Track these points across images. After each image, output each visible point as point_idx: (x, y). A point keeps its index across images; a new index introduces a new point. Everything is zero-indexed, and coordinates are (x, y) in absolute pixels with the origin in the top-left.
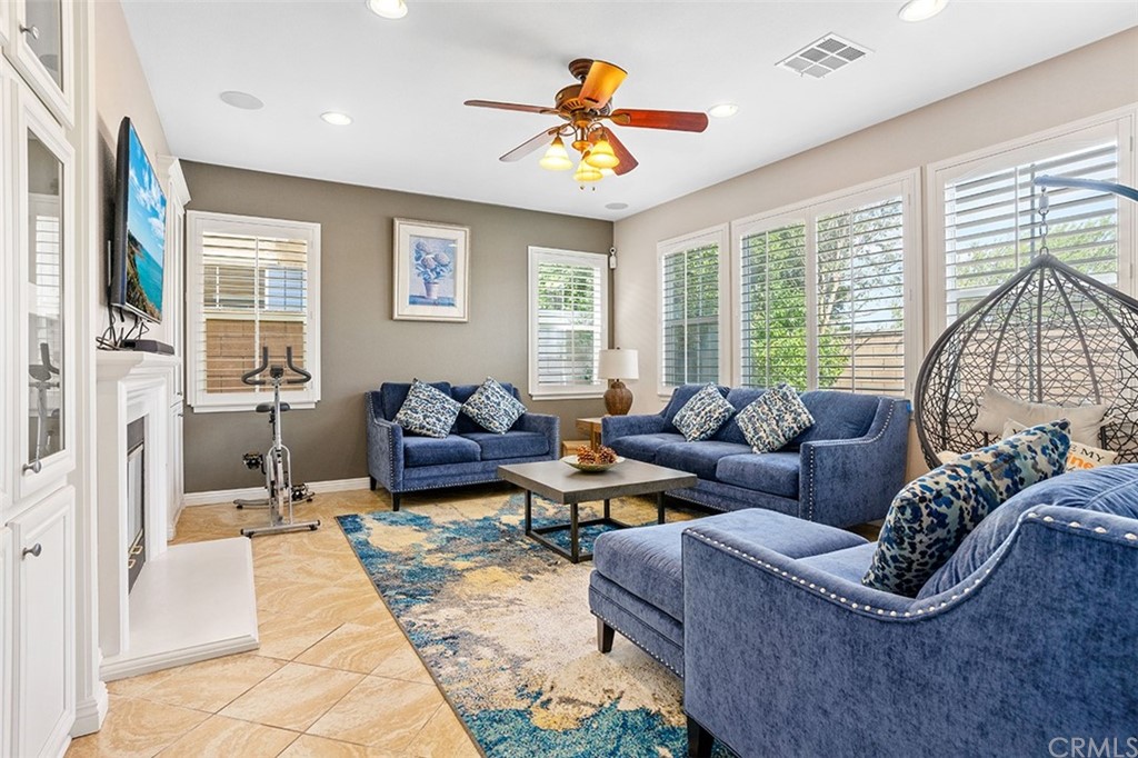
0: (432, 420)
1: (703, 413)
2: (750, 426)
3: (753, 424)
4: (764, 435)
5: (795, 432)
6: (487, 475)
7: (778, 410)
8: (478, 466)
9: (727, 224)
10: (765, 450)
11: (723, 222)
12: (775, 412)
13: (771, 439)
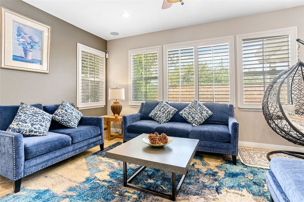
0: (37, 126)
1: (166, 112)
2: (190, 116)
3: (191, 115)
4: (197, 119)
5: (208, 117)
6: (75, 151)
7: (199, 110)
8: (70, 148)
9: (161, 46)
10: (198, 125)
11: (160, 45)
12: (199, 111)
13: (200, 120)
